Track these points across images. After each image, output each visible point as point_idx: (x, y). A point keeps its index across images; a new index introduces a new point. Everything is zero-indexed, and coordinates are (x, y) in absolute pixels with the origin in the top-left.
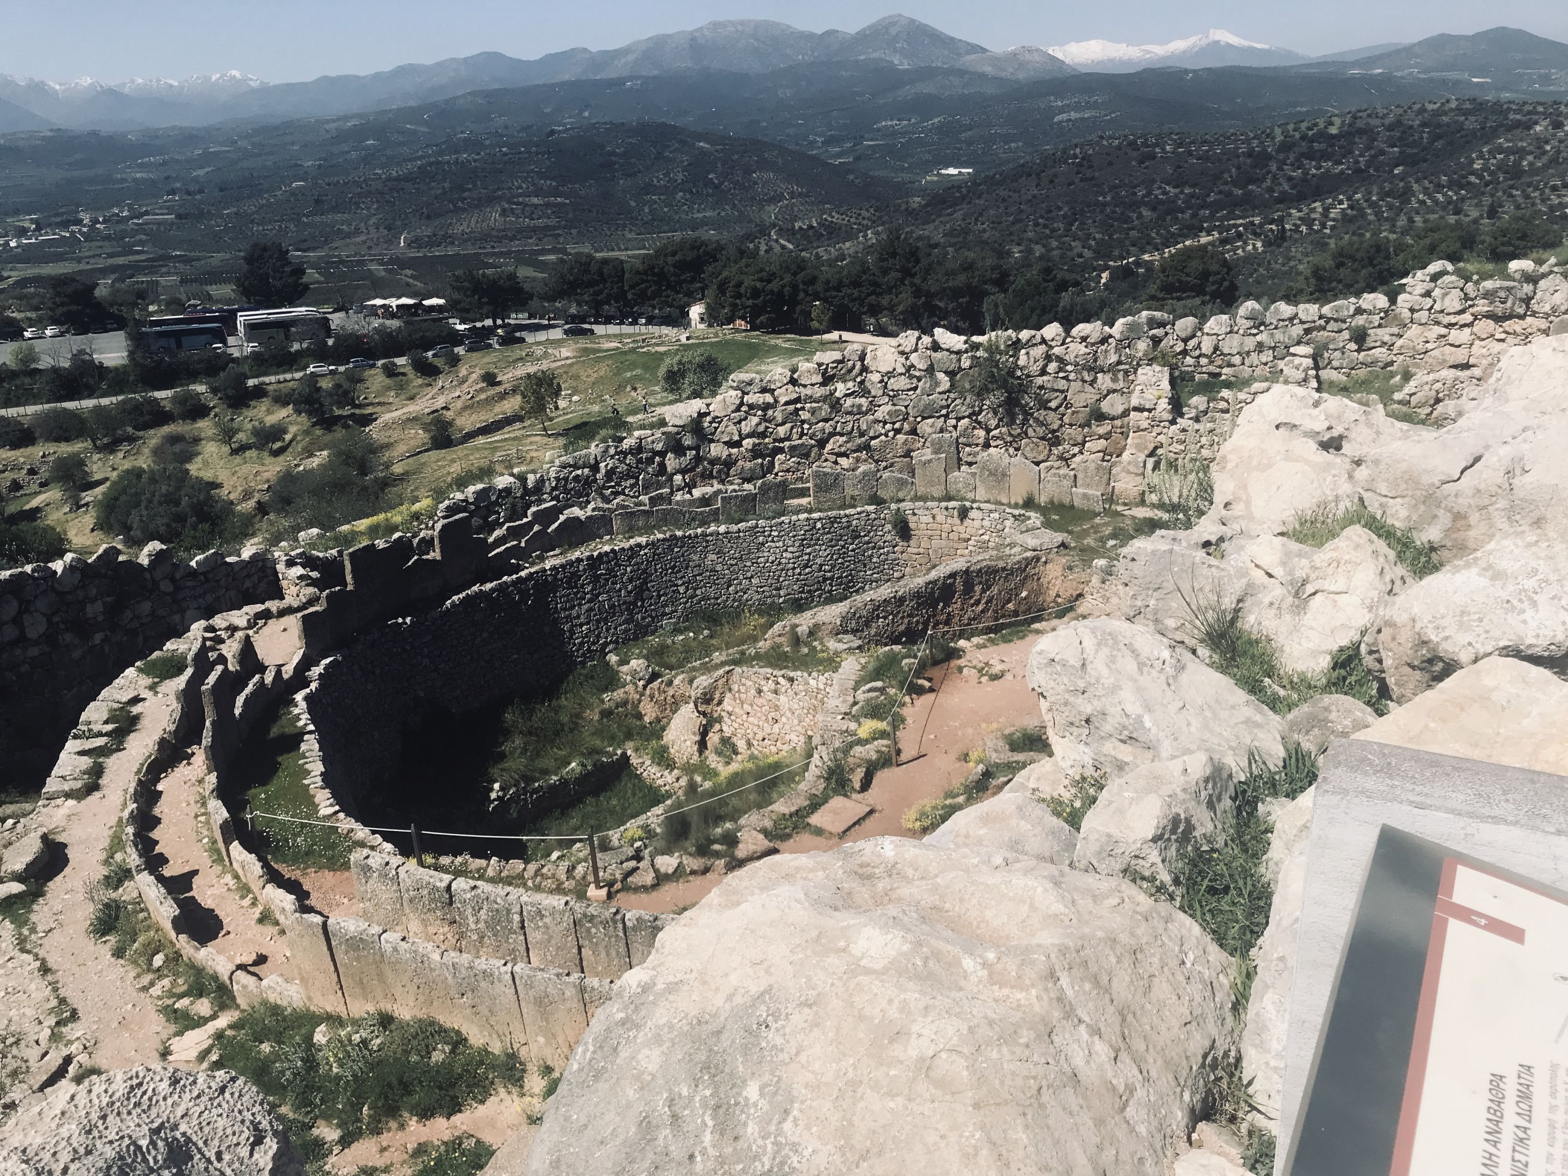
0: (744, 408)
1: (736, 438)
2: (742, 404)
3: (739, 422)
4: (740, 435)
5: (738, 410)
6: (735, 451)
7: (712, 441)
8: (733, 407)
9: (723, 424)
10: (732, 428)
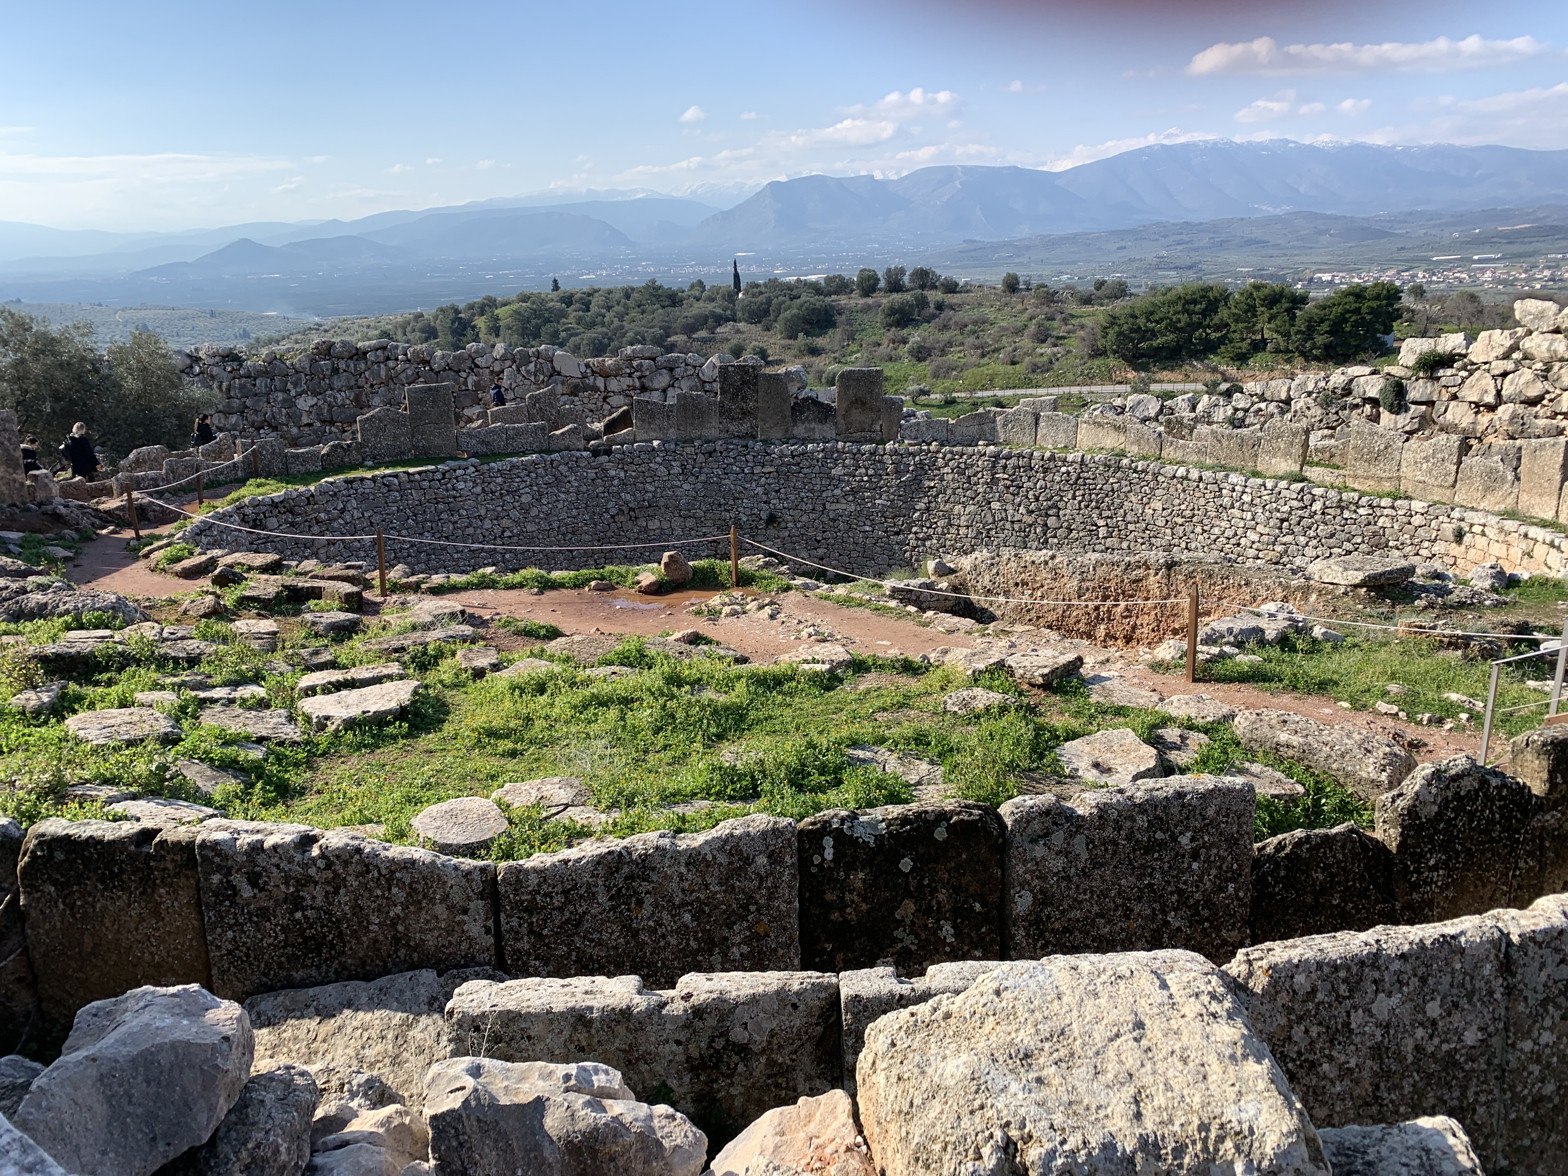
0: (1516, 355)
1: (1490, 399)
2: (1515, 348)
3: (1505, 375)
4: (1499, 394)
5: (1506, 356)
6: (1484, 419)
7: (1454, 397)
8: (1501, 351)
9: (1477, 374)
10: (1490, 385)
